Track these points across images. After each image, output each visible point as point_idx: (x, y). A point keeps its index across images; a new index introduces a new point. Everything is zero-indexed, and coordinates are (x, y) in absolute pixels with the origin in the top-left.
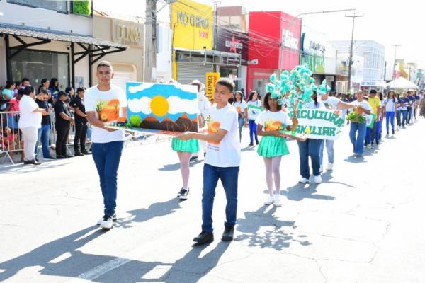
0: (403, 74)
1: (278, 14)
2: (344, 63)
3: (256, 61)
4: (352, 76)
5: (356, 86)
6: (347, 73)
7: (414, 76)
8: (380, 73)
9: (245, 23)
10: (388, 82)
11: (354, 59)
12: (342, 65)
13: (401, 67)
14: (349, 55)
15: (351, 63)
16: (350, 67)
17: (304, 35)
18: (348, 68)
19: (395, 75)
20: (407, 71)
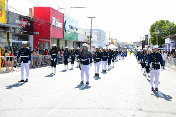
0: (112, 43)
1: (49, 8)
2: (88, 37)
3: (38, 33)
4: (92, 43)
5: (94, 47)
6: (89, 41)
7: (116, 44)
8: (104, 42)
9: (32, 13)
10: (107, 46)
11: (92, 35)
12: (87, 38)
13: (112, 41)
14: (90, 34)
15: (91, 37)
16: (91, 39)
17: (65, 21)
18: (89, 40)
19: (110, 44)
20: (114, 42)
